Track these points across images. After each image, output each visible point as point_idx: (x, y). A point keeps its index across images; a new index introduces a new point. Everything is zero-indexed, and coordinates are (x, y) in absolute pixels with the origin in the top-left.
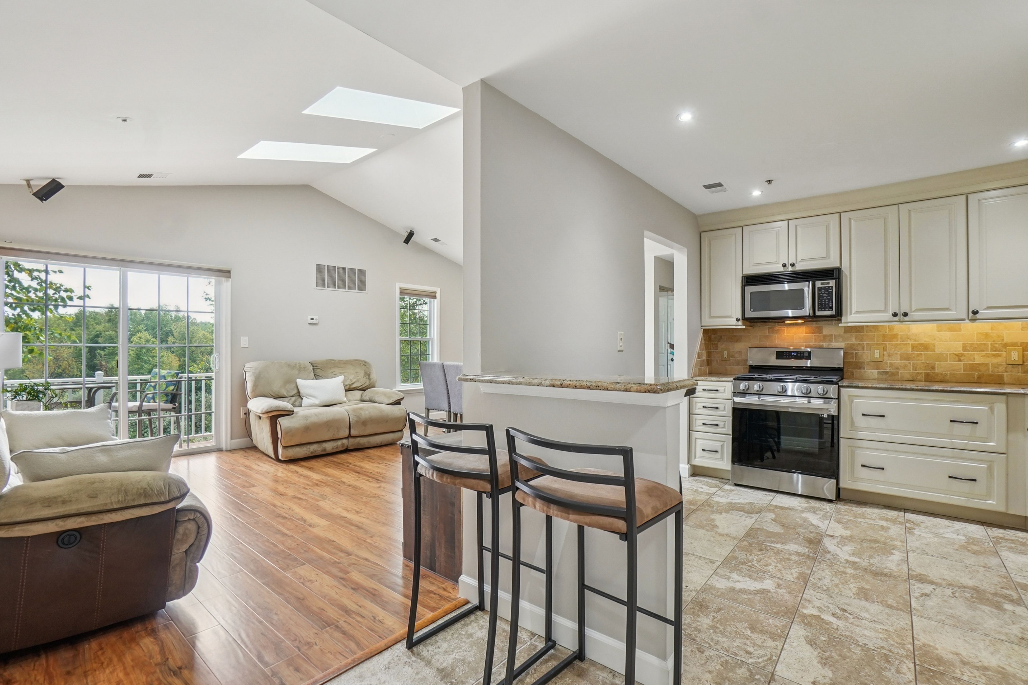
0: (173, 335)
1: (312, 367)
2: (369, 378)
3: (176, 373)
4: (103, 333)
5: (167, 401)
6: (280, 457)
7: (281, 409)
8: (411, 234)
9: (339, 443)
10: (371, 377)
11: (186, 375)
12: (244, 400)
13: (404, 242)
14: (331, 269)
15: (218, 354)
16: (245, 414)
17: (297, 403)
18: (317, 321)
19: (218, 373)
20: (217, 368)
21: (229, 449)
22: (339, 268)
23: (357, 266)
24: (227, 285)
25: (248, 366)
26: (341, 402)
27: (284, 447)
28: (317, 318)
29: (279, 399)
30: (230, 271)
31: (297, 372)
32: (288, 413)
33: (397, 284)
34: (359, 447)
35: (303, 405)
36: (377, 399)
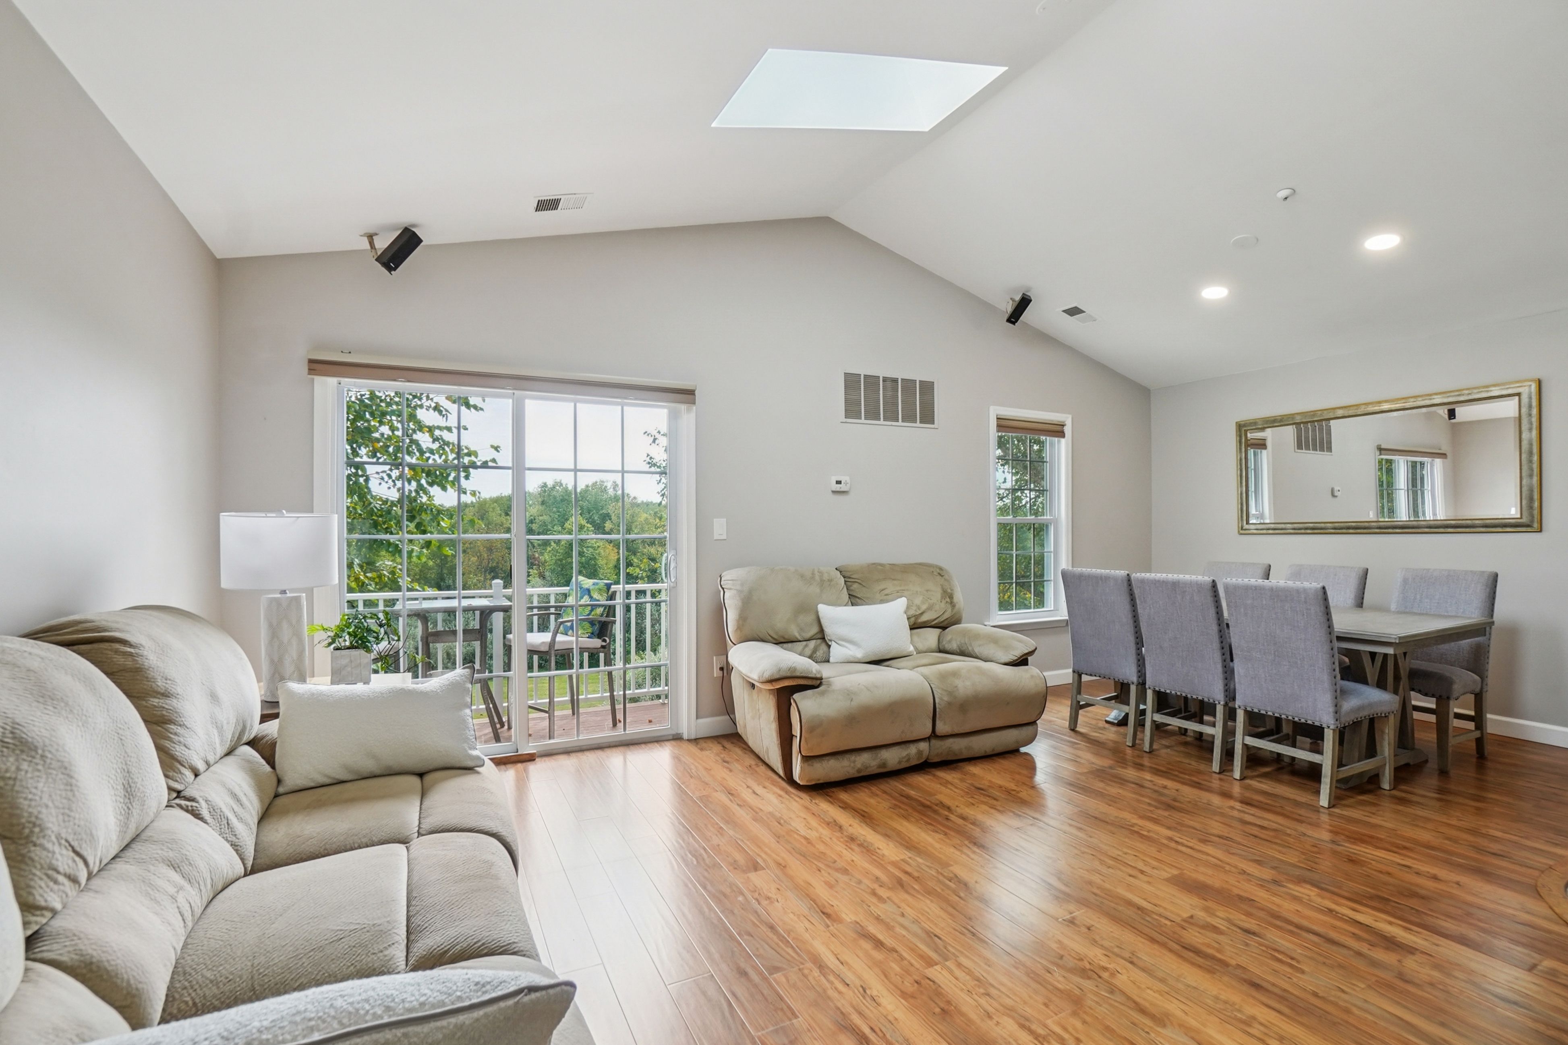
0: (610, 519)
1: (843, 580)
2: (951, 603)
3: (606, 584)
4: (537, 518)
5: (592, 633)
6: (796, 776)
7: (798, 674)
8: (1024, 303)
9: (913, 750)
10: (955, 600)
11: (621, 586)
12: (722, 647)
13: (1009, 320)
14: (872, 381)
15: (673, 552)
16: (722, 669)
17: (820, 654)
18: (848, 485)
19: (674, 589)
20: (673, 580)
21: (693, 737)
22: (885, 380)
23: (919, 375)
24: (688, 417)
25: (727, 576)
26: (905, 653)
27: (806, 759)
28: (848, 481)
29: (785, 645)
30: (694, 391)
31: (818, 590)
32: (812, 684)
33: (992, 408)
34: (950, 758)
35: (831, 660)
36: (977, 650)
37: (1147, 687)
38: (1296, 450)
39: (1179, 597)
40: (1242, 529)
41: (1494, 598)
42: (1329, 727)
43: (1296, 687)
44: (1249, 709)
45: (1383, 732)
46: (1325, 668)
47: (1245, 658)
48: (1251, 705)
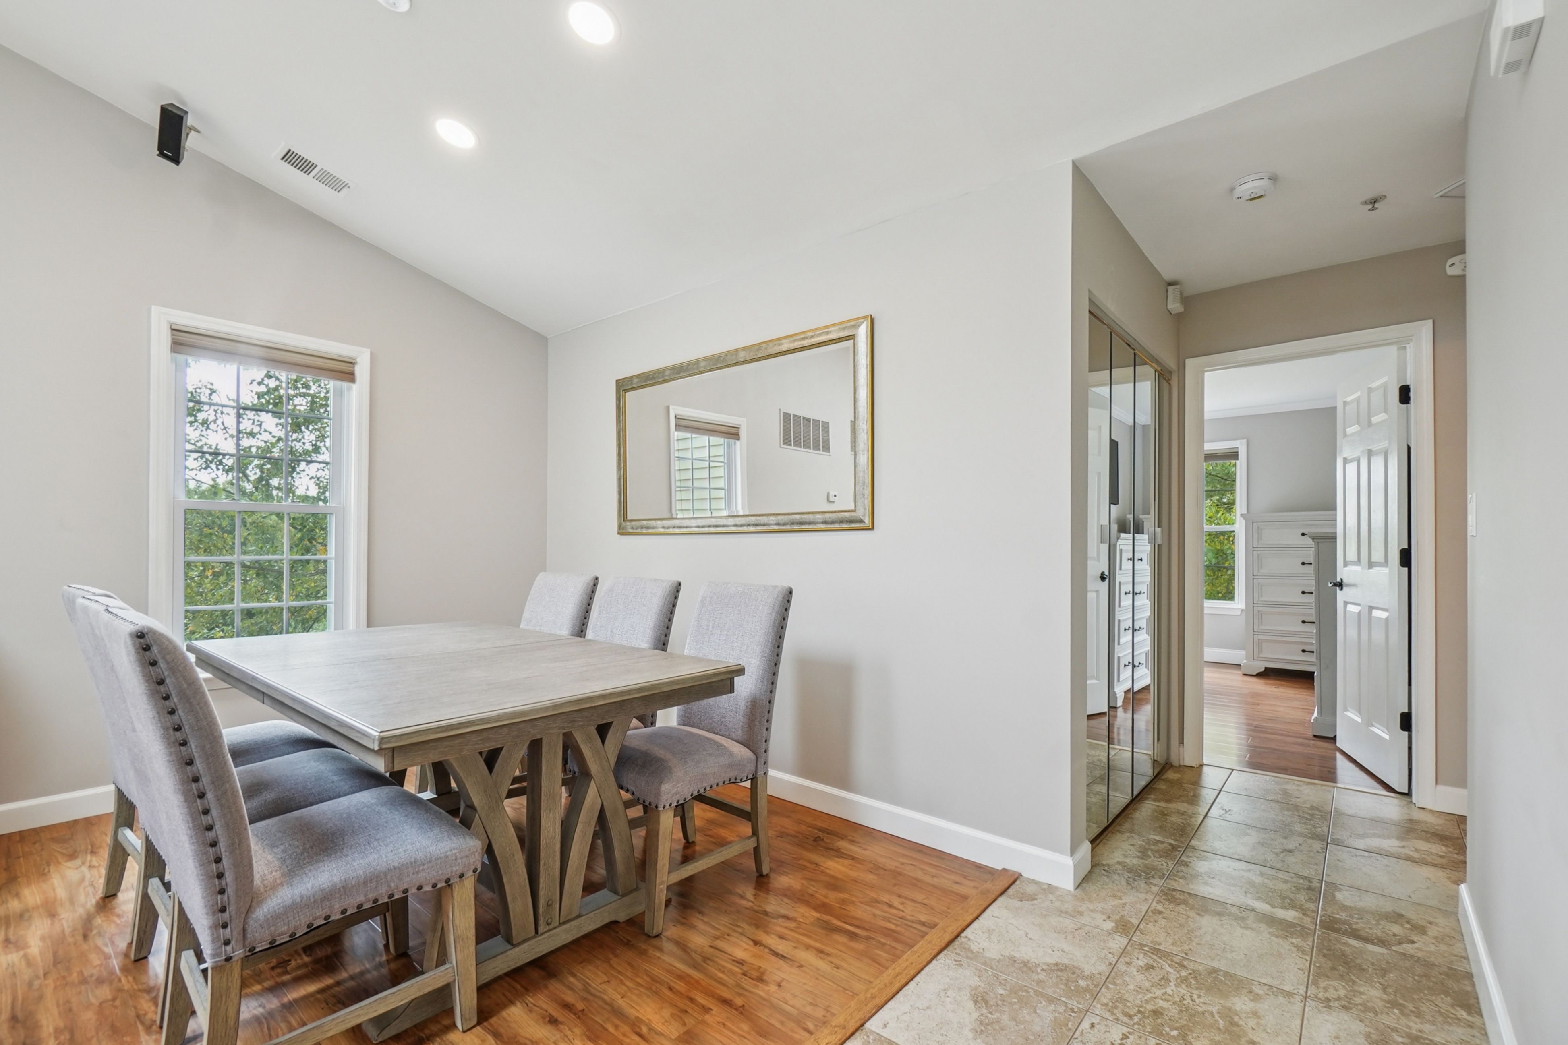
13: (161, 154)
33: (154, 309)
40: (621, 527)
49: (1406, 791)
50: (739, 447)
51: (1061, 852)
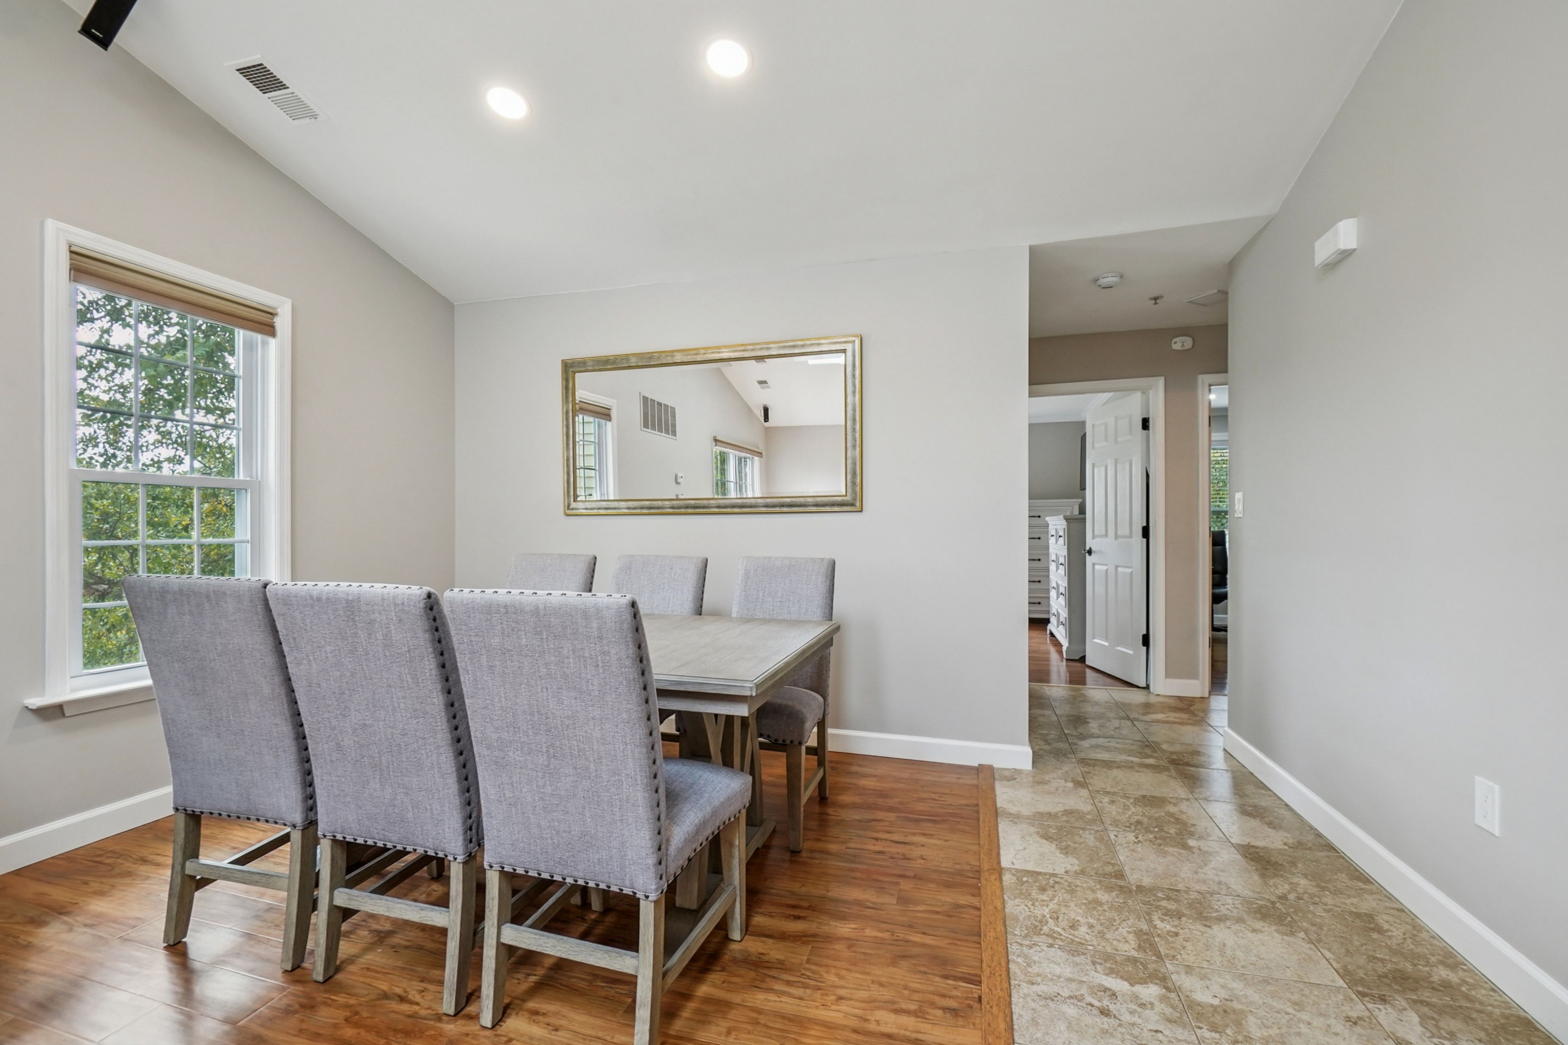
37: (320, 833)
38: (643, 429)
39: (362, 635)
40: (569, 506)
41: (833, 593)
42: (647, 897)
43: (589, 820)
44: (507, 869)
45: (731, 845)
46: (639, 777)
47: (496, 763)
48: (512, 861)
49: (1145, 686)
50: (609, 428)
51: (1023, 745)
